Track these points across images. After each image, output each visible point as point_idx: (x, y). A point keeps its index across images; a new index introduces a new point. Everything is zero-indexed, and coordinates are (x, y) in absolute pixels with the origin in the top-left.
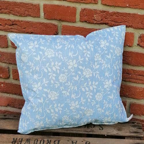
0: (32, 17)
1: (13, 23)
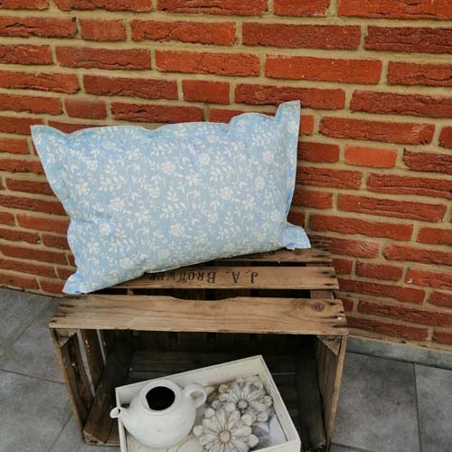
0: (167, 99)
1: (141, 109)
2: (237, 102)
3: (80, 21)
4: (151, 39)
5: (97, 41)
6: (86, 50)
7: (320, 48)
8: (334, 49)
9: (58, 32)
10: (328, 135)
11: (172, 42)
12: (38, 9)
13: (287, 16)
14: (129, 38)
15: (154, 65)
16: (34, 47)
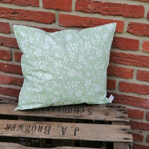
0: (32, 6)
1: (15, 12)
2: (76, 10)
10: (132, 34)
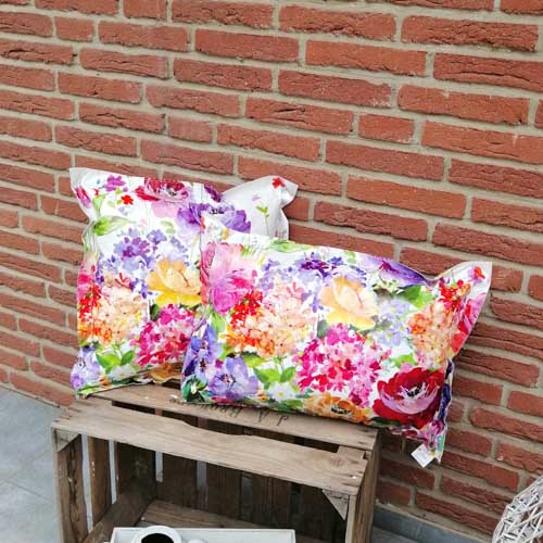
2: (315, 220)
3: (169, 118)
4: (236, 145)
5: (183, 139)
6: (171, 147)
7: (403, 175)
8: (417, 177)
9: (146, 126)
11: (256, 150)
12: (130, 103)
13: (371, 139)
14: (214, 140)
15: (235, 171)
16: (120, 138)
